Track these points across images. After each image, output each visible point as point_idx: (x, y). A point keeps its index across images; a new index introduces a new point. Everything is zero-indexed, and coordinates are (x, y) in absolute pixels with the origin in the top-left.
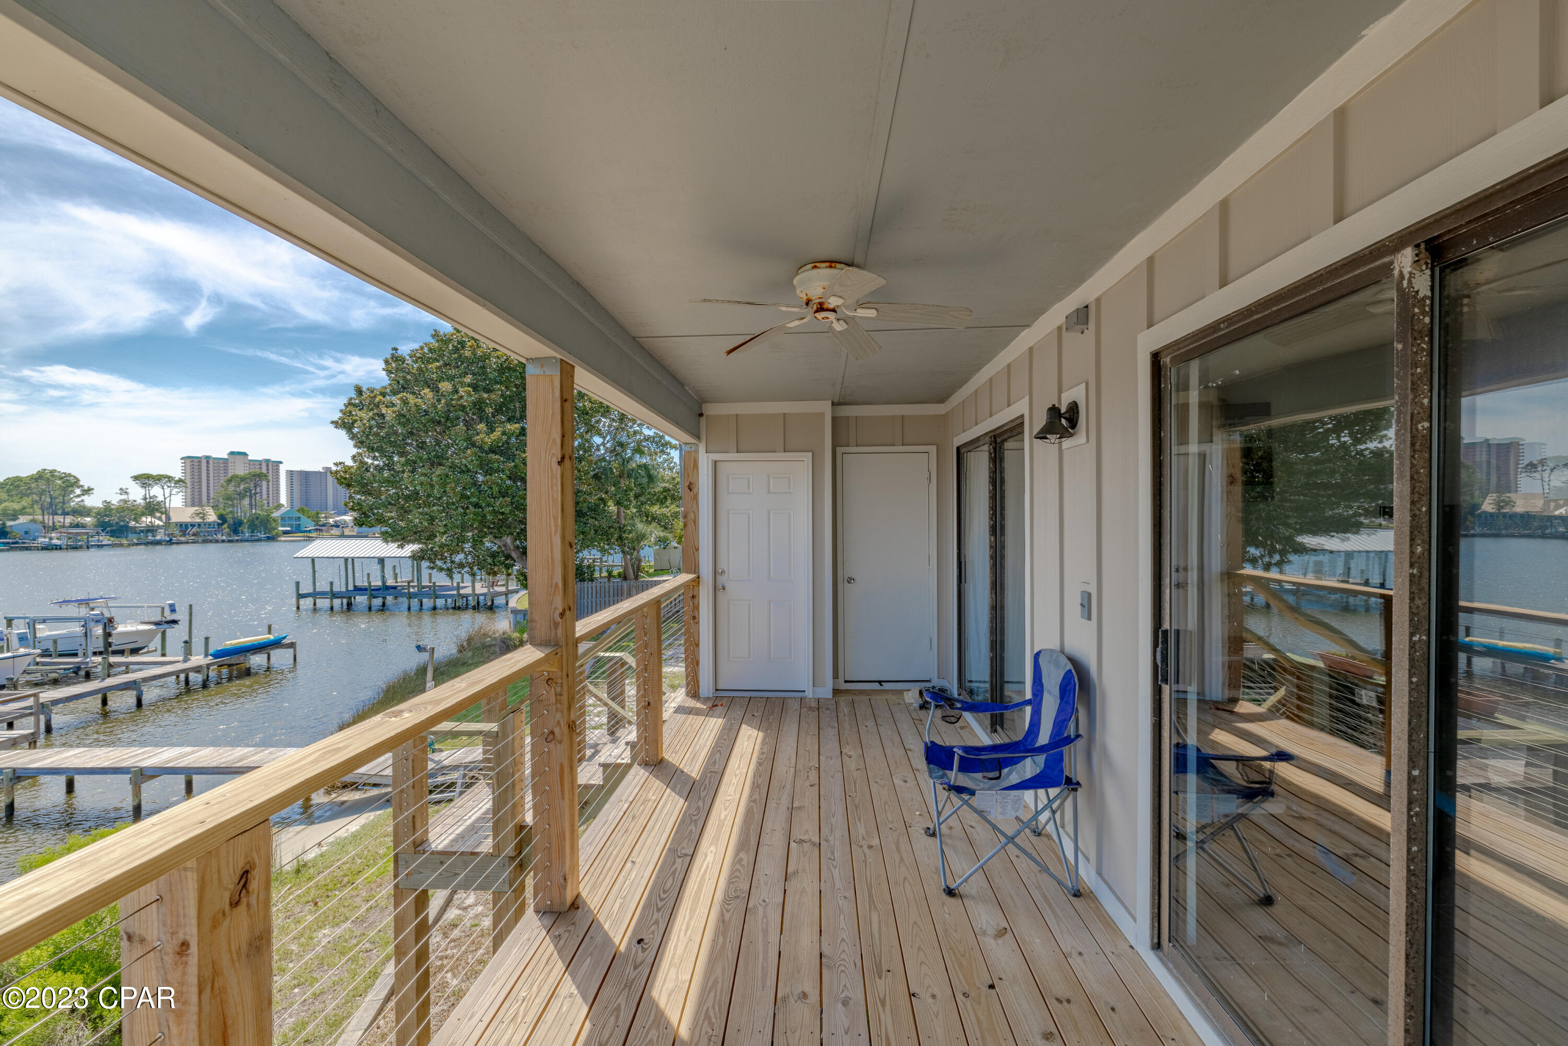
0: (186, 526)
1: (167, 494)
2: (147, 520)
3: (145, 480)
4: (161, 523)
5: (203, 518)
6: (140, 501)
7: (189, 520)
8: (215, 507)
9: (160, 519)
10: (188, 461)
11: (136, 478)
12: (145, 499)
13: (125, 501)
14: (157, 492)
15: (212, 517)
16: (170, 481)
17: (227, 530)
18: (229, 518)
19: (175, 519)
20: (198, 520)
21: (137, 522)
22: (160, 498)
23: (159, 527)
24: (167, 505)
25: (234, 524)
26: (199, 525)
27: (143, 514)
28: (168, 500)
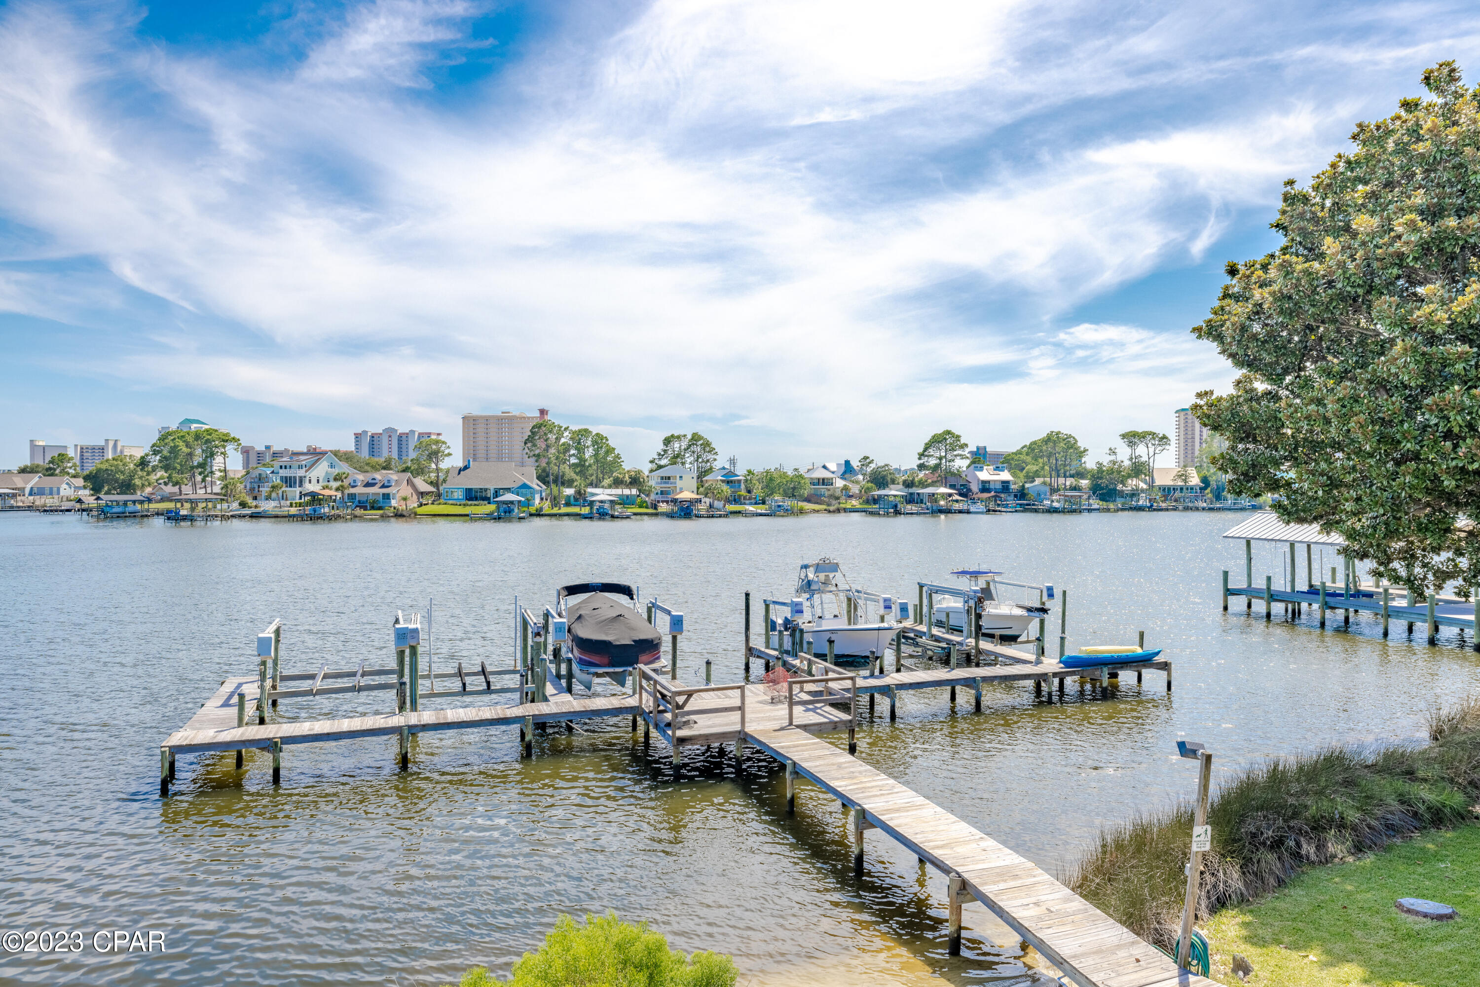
0: (1169, 489)
1: (1151, 454)
2: (1132, 483)
3: (1132, 438)
4: (1145, 486)
5: (1185, 481)
6: (1127, 463)
7: (1171, 483)
8: (1199, 468)
9: (1145, 482)
10: (1182, 414)
11: (1124, 436)
12: (1131, 459)
13: (1114, 463)
14: (1141, 450)
15: (1195, 480)
16: (1154, 439)
17: (1210, 495)
18: (1213, 484)
19: (1158, 482)
20: (1180, 483)
21: (1124, 485)
22: (1145, 458)
23: (1143, 491)
24: (1151, 464)
25: (1218, 488)
26: (1182, 489)
27: (1129, 476)
28: (1152, 460)
